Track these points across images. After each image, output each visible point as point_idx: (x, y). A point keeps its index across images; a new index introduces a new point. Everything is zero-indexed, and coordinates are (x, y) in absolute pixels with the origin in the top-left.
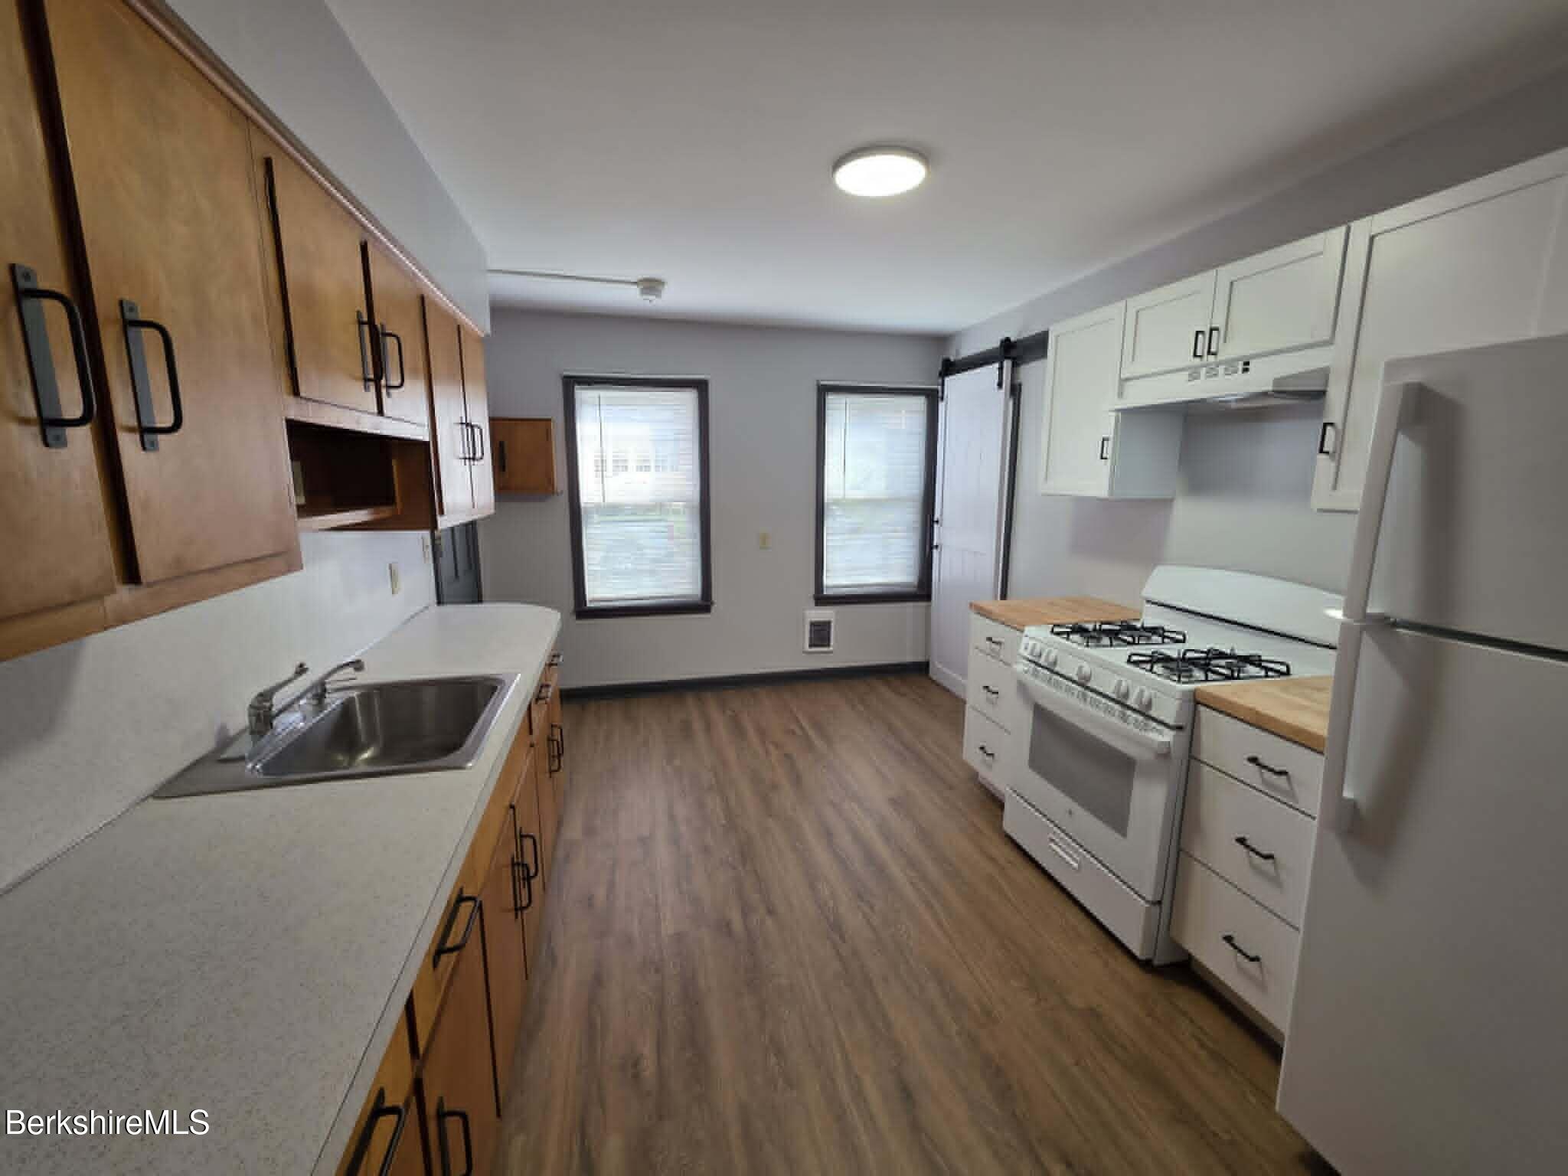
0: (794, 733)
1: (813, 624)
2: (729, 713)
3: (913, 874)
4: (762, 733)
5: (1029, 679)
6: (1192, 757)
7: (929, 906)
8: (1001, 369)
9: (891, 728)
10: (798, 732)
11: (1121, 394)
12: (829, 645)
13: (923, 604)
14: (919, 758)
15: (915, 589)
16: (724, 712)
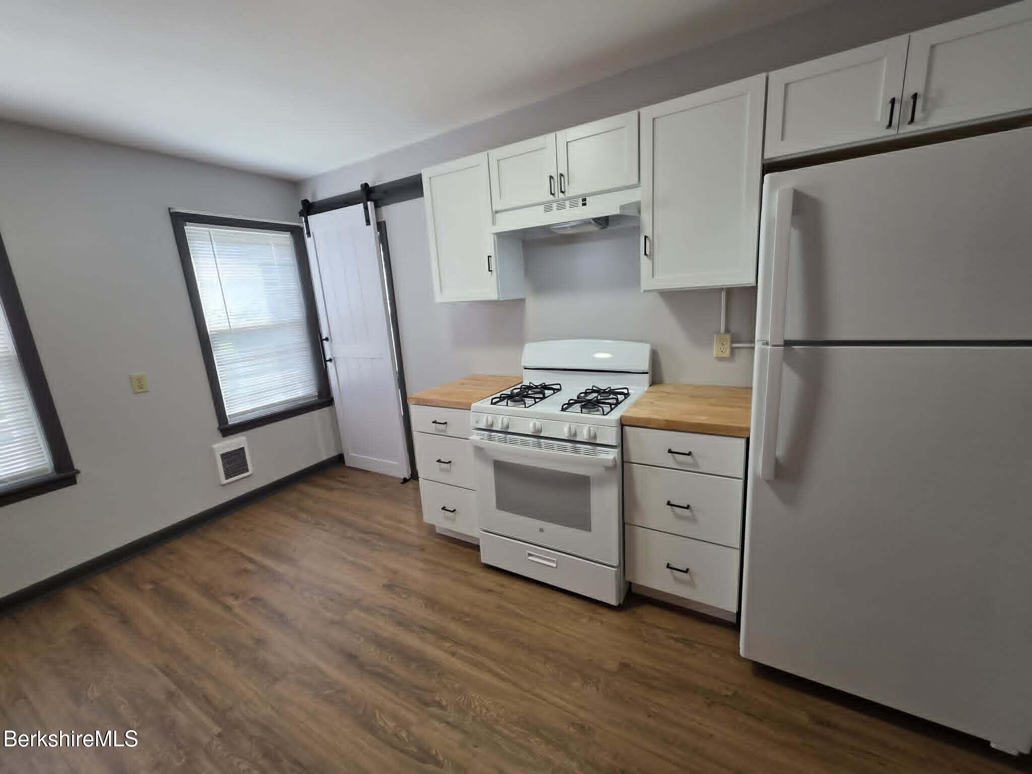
0: (246, 571)
1: (224, 456)
2: (148, 587)
3: (447, 645)
4: (207, 590)
5: (485, 444)
6: (624, 463)
7: (477, 665)
8: (366, 208)
9: (342, 522)
10: (249, 566)
11: (494, 223)
12: (247, 470)
13: (326, 409)
14: (381, 536)
15: (317, 398)
16: (140, 590)
